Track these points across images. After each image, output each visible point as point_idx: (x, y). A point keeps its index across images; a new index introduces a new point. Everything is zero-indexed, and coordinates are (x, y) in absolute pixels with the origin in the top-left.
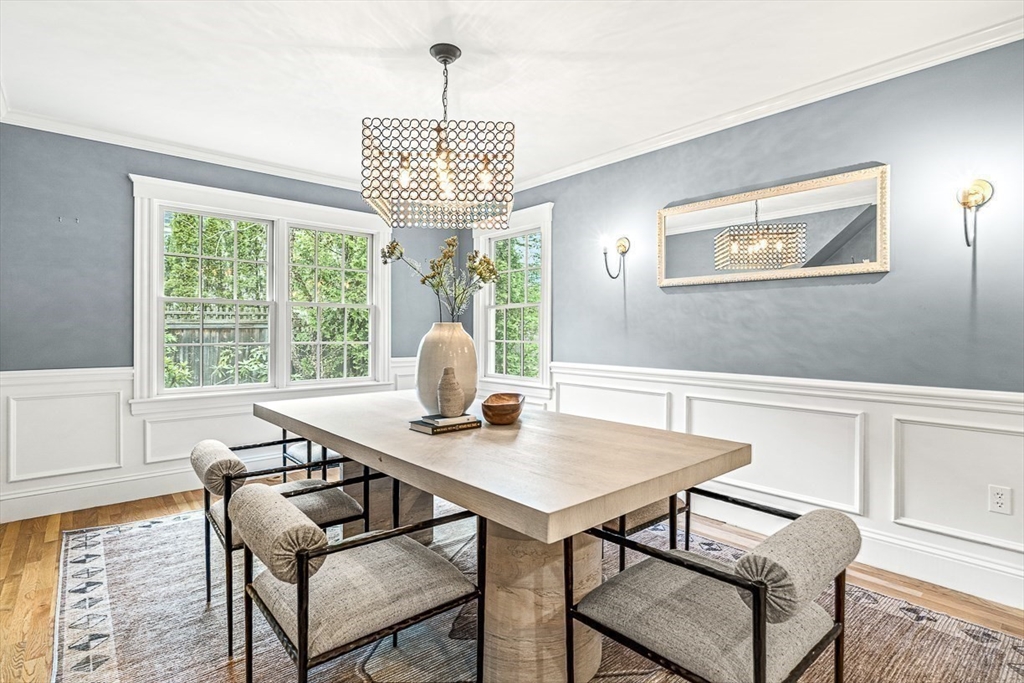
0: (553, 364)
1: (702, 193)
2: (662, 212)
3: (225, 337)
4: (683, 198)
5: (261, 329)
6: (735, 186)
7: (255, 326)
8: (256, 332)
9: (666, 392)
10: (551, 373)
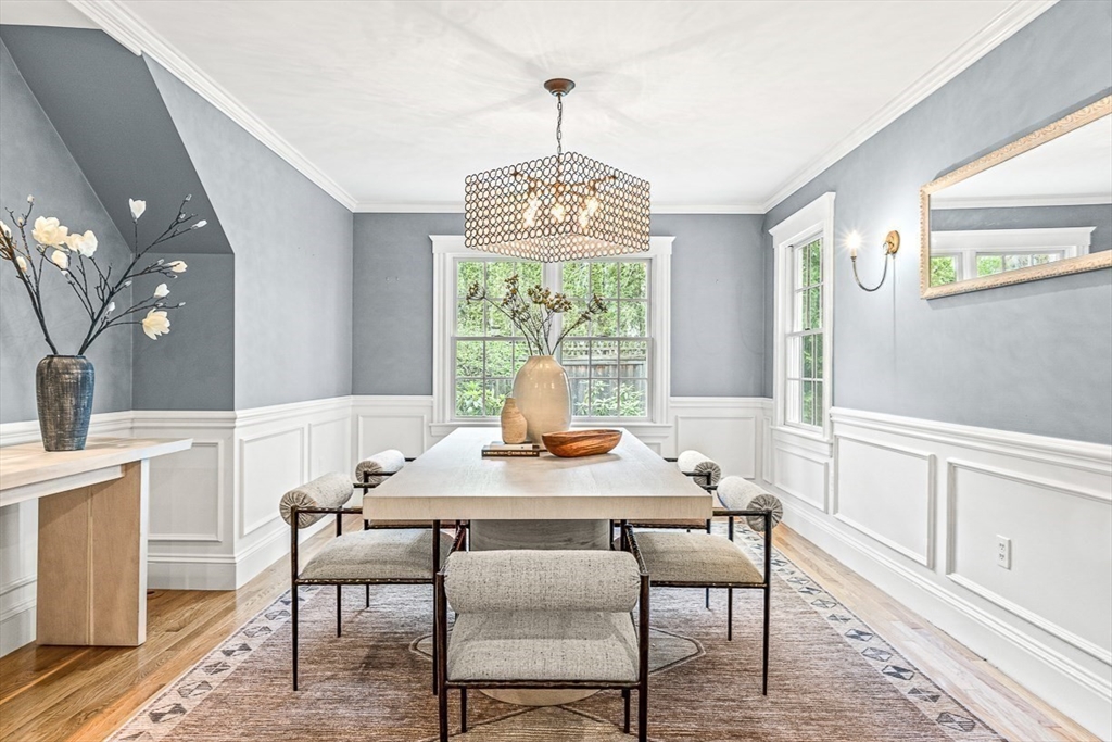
0: (835, 410)
1: (971, 153)
2: (929, 190)
3: (600, 373)
4: (950, 165)
5: (635, 366)
6: (1005, 136)
7: (629, 362)
8: (631, 368)
9: (927, 454)
10: (832, 422)
